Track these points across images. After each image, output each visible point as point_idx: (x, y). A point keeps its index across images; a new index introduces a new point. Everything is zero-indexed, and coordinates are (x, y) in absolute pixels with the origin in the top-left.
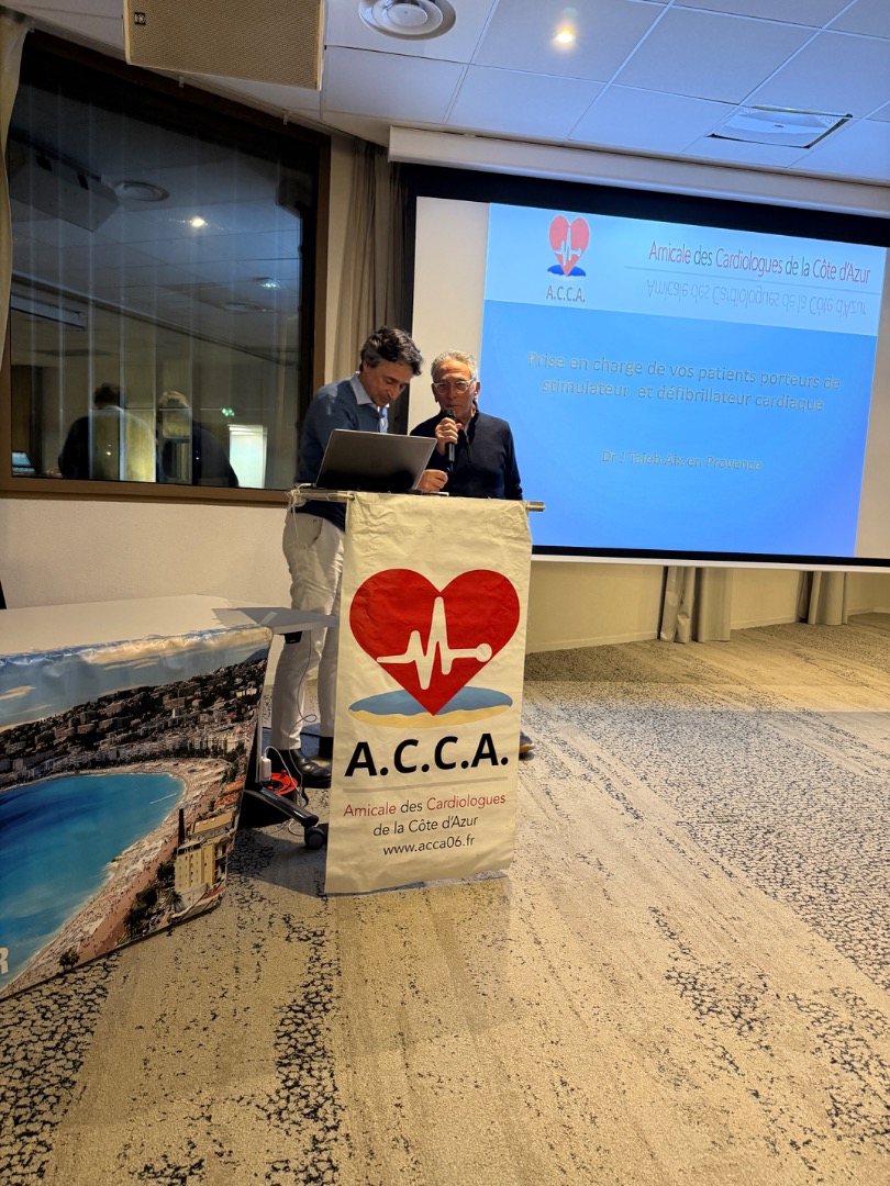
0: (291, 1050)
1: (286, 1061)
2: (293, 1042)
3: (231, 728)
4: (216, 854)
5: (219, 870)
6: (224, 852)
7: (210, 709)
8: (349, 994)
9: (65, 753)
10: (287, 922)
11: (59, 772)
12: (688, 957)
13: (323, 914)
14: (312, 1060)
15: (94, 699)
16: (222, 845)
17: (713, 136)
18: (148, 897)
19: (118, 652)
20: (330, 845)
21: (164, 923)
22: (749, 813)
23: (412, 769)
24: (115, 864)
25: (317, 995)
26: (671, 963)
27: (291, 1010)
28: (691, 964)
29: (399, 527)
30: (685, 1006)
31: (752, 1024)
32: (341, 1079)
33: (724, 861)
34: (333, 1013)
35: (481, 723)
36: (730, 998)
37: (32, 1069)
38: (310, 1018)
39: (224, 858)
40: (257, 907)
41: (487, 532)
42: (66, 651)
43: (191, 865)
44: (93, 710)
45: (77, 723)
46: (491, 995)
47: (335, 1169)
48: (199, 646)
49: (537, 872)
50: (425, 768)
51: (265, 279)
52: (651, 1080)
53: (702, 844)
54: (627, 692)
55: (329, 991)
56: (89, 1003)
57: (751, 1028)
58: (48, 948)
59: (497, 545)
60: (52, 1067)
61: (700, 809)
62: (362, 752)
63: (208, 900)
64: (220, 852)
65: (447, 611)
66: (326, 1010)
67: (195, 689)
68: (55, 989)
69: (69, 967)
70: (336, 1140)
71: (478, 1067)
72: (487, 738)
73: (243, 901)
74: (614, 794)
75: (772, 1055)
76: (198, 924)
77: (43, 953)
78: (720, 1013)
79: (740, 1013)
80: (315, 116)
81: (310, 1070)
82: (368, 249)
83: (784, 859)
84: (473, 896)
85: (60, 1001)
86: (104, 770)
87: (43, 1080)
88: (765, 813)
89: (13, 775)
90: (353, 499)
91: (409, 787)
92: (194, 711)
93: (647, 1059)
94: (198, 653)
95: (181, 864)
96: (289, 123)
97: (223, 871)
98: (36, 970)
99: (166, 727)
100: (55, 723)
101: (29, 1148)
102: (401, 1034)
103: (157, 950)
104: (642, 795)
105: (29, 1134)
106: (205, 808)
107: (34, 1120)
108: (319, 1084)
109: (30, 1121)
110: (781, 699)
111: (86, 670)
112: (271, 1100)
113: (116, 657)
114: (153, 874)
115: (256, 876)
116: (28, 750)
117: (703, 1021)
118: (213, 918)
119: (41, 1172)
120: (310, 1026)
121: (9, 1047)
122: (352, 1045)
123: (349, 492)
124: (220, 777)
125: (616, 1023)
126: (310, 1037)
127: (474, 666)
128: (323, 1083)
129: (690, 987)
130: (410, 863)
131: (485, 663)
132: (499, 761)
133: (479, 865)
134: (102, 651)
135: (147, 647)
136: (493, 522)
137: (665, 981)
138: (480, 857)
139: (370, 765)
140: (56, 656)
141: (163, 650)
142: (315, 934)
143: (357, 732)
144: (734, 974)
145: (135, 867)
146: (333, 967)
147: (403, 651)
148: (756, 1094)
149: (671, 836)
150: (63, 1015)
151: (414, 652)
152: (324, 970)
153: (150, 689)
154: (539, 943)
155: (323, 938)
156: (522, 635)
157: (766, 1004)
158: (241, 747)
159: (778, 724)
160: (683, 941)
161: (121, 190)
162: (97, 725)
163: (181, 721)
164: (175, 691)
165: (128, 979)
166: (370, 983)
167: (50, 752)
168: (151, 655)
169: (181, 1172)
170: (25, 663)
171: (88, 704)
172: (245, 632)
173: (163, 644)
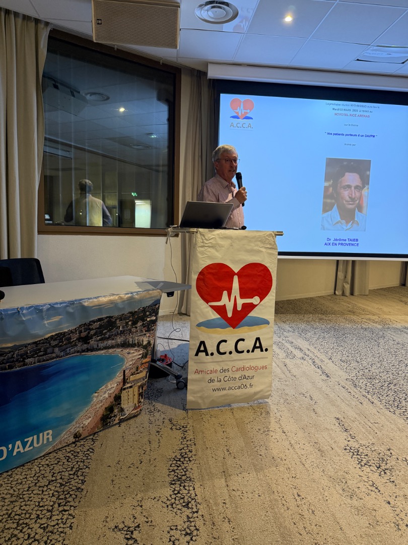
0: (176, 478)
1: (173, 482)
2: (176, 474)
3: (145, 334)
4: (139, 391)
5: (141, 398)
6: (142, 389)
7: (136, 326)
8: (200, 453)
9: (76, 345)
10: (171, 421)
11: (73, 353)
12: (354, 440)
13: (186, 418)
14: (185, 482)
15: (87, 321)
16: (142, 386)
17: (358, 60)
18: (110, 409)
19: (98, 301)
20: (189, 387)
21: (117, 421)
22: (380, 374)
23: (225, 353)
24: (96, 394)
25: (186, 454)
26: (346, 443)
27: (175, 460)
28: (356, 443)
29: (218, 244)
30: (354, 462)
31: (386, 471)
32: (198, 491)
33: (369, 396)
34: (193, 462)
35: (256, 332)
36: (375, 459)
37: (64, 483)
38: (183, 464)
39: (142, 392)
40: (157, 415)
41: (257, 245)
42: (76, 301)
43: (128, 395)
44: (87, 326)
45: (81, 332)
46: (264, 455)
47: (197, 530)
48: (131, 298)
49: (282, 401)
50: (231, 353)
51: (152, 134)
52: (339, 495)
53: (359, 389)
54: (321, 319)
55: (191, 452)
56: (87, 455)
57: (385, 473)
58: (68, 431)
59: (262, 252)
60: (73, 482)
61: (357, 372)
62: (202, 346)
63: (136, 411)
64: (141, 389)
65: (239, 282)
66: (190, 461)
67: (130, 317)
68: (72, 449)
69: (77, 439)
70: (197, 517)
71: (259, 488)
72: (258, 339)
73: (150, 412)
74: (317, 366)
75: (396, 485)
76: (132, 421)
77: (67, 433)
78: (370, 466)
79: (380, 466)
80: (175, 60)
81: (184, 486)
82: (198, 118)
83: (398, 396)
84: (253, 411)
85: (75, 454)
86: (92, 353)
87: (69, 488)
88: (388, 375)
89: (54, 355)
90: (197, 232)
91: (223, 361)
92: (129, 327)
93: (337, 486)
94: (131, 301)
95: (124, 395)
96: (163, 64)
97: (142, 398)
98: (64, 440)
99: (118, 334)
100: (71, 332)
101: (65, 517)
102: (224, 472)
103: (115, 432)
104: (330, 367)
105: (65, 511)
106: (134, 370)
107: (67, 505)
108: (189, 493)
109: (65, 505)
110: (394, 322)
111: (84, 309)
112: (168, 499)
113: (97, 303)
114: (112, 399)
115: (156, 401)
116: (60, 344)
117: (362, 469)
118: (138, 419)
119: (71, 527)
120: (183, 467)
121: (54, 473)
122: (202, 476)
123: (195, 229)
124: (140, 356)
125: (322, 469)
126: (184, 472)
127: (252, 307)
128: (190, 492)
129: (355, 454)
130: (224, 396)
131: (256, 305)
132: (264, 350)
133: (255, 397)
134: (91, 301)
135: (109, 298)
136: (260, 241)
137: (344, 451)
138: (256, 394)
139: (205, 351)
140: (72, 303)
141: (116, 300)
142: (183, 427)
143: (200, 336)
144: (376, 448)
145: (104, 395)
146: (192, 442)
147: (220, 300)
148: (389, 503)
149: (345, 385)
150: (76, 460)
151: (224, 300)
152: (188, 443)
153: (112, 317)
154: (285, 433)
155: (187, 429)
156: (274, 292)
157: (392, 462)
158: (149, 343)
159: (392, 333)
160: (352, 433)
161: (88, 97)
162: (89, 333)
163: (124, 331)
164: (121, 318)
165: (103, 445)
166: (209, 449)
167: (69, 345)
168: (112, 302)
169: (131, 529)
170: (59, 306)
171: (85, 324)
172: (150, 292)
173: (117, 297)
